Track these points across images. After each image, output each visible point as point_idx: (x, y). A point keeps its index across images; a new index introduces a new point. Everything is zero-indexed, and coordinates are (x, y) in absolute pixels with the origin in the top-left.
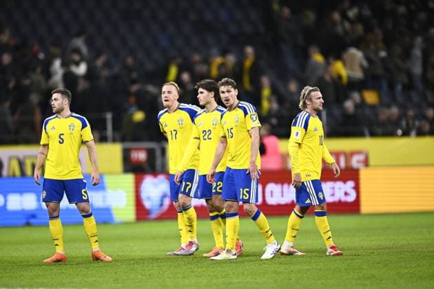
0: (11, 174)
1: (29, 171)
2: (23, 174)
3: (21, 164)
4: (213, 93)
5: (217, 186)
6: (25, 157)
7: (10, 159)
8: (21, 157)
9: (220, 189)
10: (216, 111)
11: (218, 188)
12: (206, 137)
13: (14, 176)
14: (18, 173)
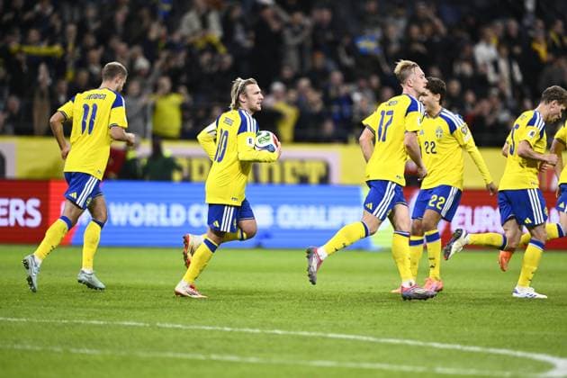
1: (264, 177)
2: (257, 180)
4: (439, 96)
5: (438, 201)
9: (440, 205)
10: (439, 118)
11: (439, 203)
12: (429, 150)
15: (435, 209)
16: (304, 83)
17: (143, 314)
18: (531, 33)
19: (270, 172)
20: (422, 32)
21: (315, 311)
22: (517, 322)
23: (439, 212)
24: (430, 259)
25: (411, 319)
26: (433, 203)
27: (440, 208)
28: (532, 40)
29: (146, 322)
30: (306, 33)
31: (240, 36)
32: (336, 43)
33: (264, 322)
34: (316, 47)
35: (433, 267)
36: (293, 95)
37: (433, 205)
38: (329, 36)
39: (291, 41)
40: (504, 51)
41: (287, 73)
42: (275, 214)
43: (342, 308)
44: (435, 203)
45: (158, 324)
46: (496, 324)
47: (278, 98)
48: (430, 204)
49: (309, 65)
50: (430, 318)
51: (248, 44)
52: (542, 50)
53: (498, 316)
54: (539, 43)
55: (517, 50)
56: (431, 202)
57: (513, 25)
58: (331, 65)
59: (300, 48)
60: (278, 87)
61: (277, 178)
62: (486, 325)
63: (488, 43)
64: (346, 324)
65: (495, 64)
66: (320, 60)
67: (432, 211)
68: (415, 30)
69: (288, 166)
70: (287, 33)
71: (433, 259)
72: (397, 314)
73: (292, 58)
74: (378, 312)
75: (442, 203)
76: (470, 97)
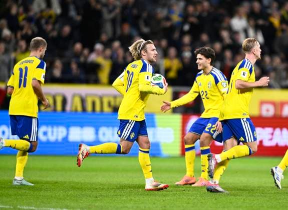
0: (74, 109)
1: (89, 108)
2: (84, 109)
3: (83, 101)
5: (212, 127)
6: (87, 95)
7: (74, 96)
8: (83, 94)
12: (205, 97)
13: (76, 111)
14: (79, 108)
15: (209, 132)
16: (117, 44)
17: (8, 200)
18: (269, 11)
19: (94, 104)
20: (196, 10)
21: (124, 198)
22: (260, 205)
23: (212, 135)
24: (203, 166)
25: (189, 203)
26: (208, 129)
27: (213, 133)
28: (269, 15)
29: (10, 205)
30: (118, 11)
31: (72, 13)
32: (138, 17)
33: (90, 205)
34: (124, 20)
35: (203, 171)
36: (108, 52)
37: (208, 130)
38: (135, 11)
39: (107, 16)
40: (252, 22)
41: (104, 37)
42: (97, 133)
43: (143, 196)
44: (210, 129)
45: (19, 207)
46: (246, 207)
47: (98, 54)
48: (207, 130)
49: (119, 32)
50: (202, 202)
51: (78, 18)
52: (276, 21)
53: (248, 201)
54: (274, 17)
55: (261, 22)
56: (207, 128)
57: (257, 5)
58: (135, 33)
59: (114, 21)
60: (98, 47)
61: (98, 108)
62: (240, 207)
63: (240, 18)
64: (145, 207)
65: (246, 31)
66: (127, 29)
67: (207, 134)
68: (191, 9)
69: (105, 101)
70: (105, 11)
71: (205, 166)
72: (180, 200)
73: (108, 28)
74: (167, 198)
75: (214, 129)
76: (228, 54)
